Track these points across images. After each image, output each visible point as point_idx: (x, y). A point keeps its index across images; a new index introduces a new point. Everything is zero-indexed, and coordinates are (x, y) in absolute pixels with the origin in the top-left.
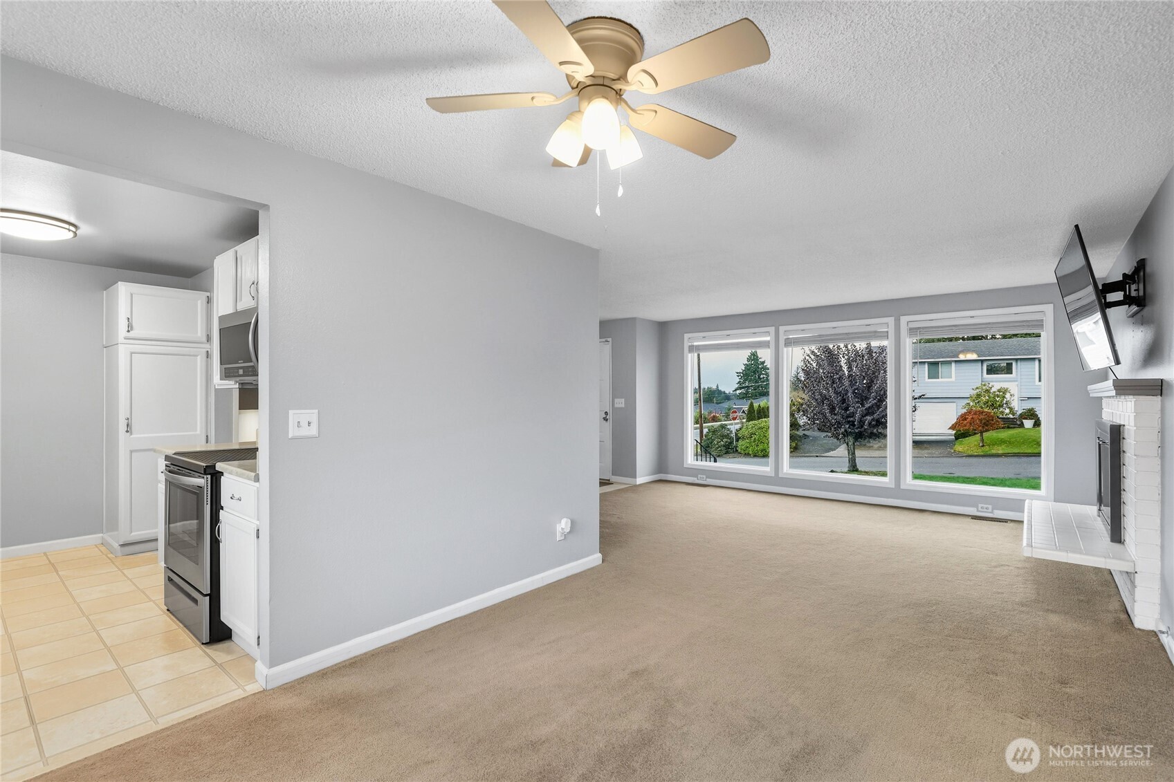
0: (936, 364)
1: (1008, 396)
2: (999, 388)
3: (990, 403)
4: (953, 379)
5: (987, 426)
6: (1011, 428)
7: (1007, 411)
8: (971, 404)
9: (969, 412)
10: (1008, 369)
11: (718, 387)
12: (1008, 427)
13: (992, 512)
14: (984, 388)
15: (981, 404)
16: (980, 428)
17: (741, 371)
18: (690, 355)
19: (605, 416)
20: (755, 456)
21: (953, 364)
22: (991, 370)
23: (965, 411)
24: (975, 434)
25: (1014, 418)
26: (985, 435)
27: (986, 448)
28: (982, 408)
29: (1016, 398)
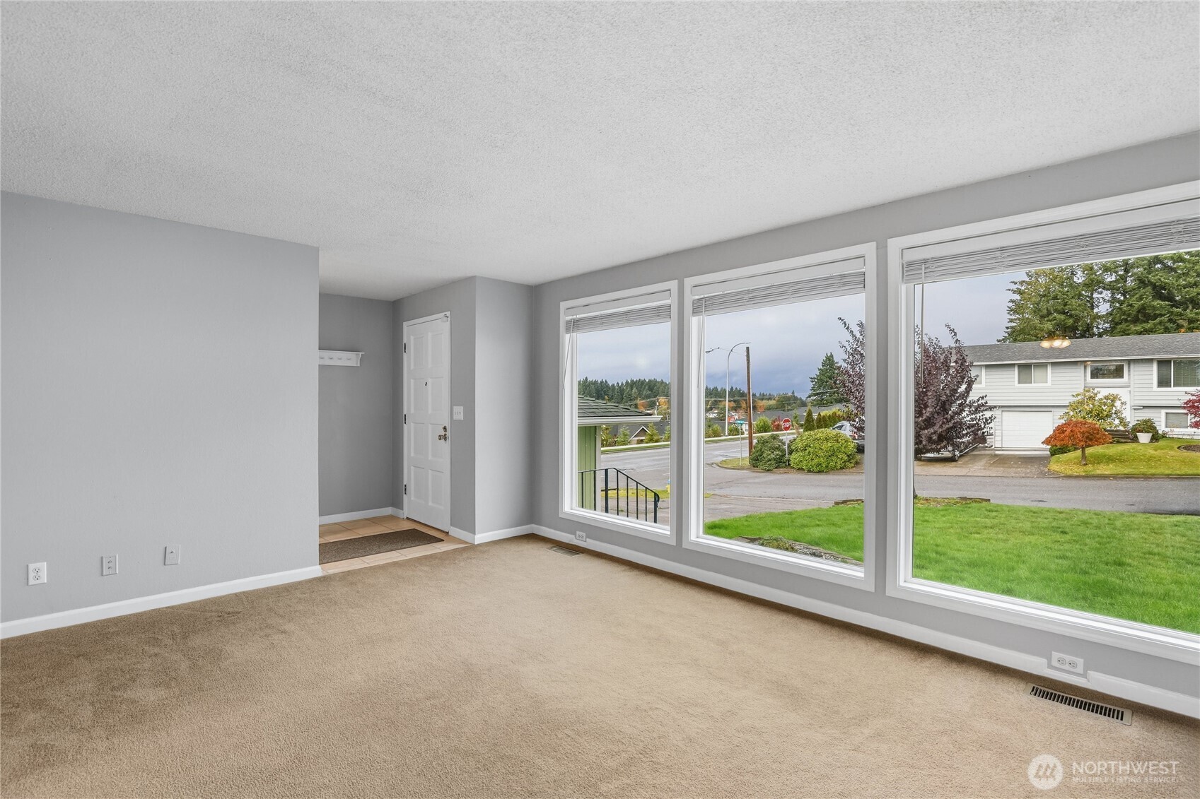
0: (1028, 366)
1: (1118, 404)
2: (1107, 394)
3: (1094, 413)
4: (1049, 384)
5: (1091, 440)
6: (1122, 442)
7: (1117, 422)
8: (1072, 413)
9: (1067, 424)
10: (1118, 372)
11: (793, 393)
12: (1118, 442)
13: (1084, 675)
14: (1087, 394)
15: (1083, 414)
16: (1082, 443)
17: (815, 377)
18: (567, 336)
19: (443, 433)
20: (809, 471)
21: (1049, 368)
22: (1095, 374)
23: (1063, 421)
24: (1076, 449)
25: (1126, 431)
26: (1089, 451)
27: (1090, 467)
28: (1084, 418)
29: (1128, 406)
